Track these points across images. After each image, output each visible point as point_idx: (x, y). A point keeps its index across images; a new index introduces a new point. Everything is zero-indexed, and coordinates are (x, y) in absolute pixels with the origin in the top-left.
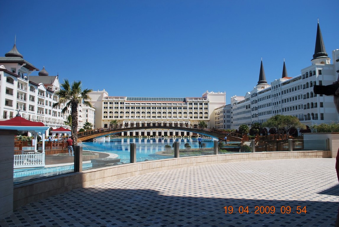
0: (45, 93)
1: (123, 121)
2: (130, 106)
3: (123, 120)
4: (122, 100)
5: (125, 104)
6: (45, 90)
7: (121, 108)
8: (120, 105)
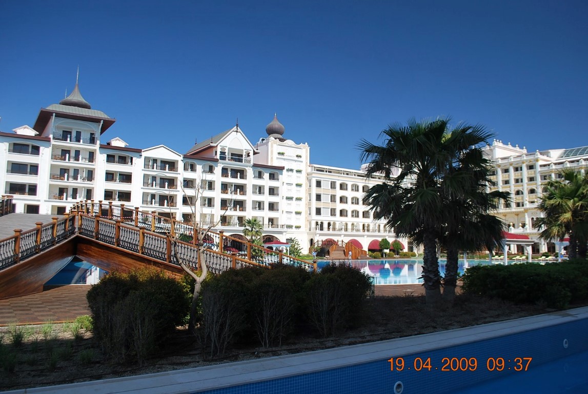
0: (181, 165)
1: (526, 214)
2: (552, 172)
3: (526, 210)
4: (531, 157)
5: (539, 169)
6: (178, 158)
7: (531, 179)
8: (526, 173)
